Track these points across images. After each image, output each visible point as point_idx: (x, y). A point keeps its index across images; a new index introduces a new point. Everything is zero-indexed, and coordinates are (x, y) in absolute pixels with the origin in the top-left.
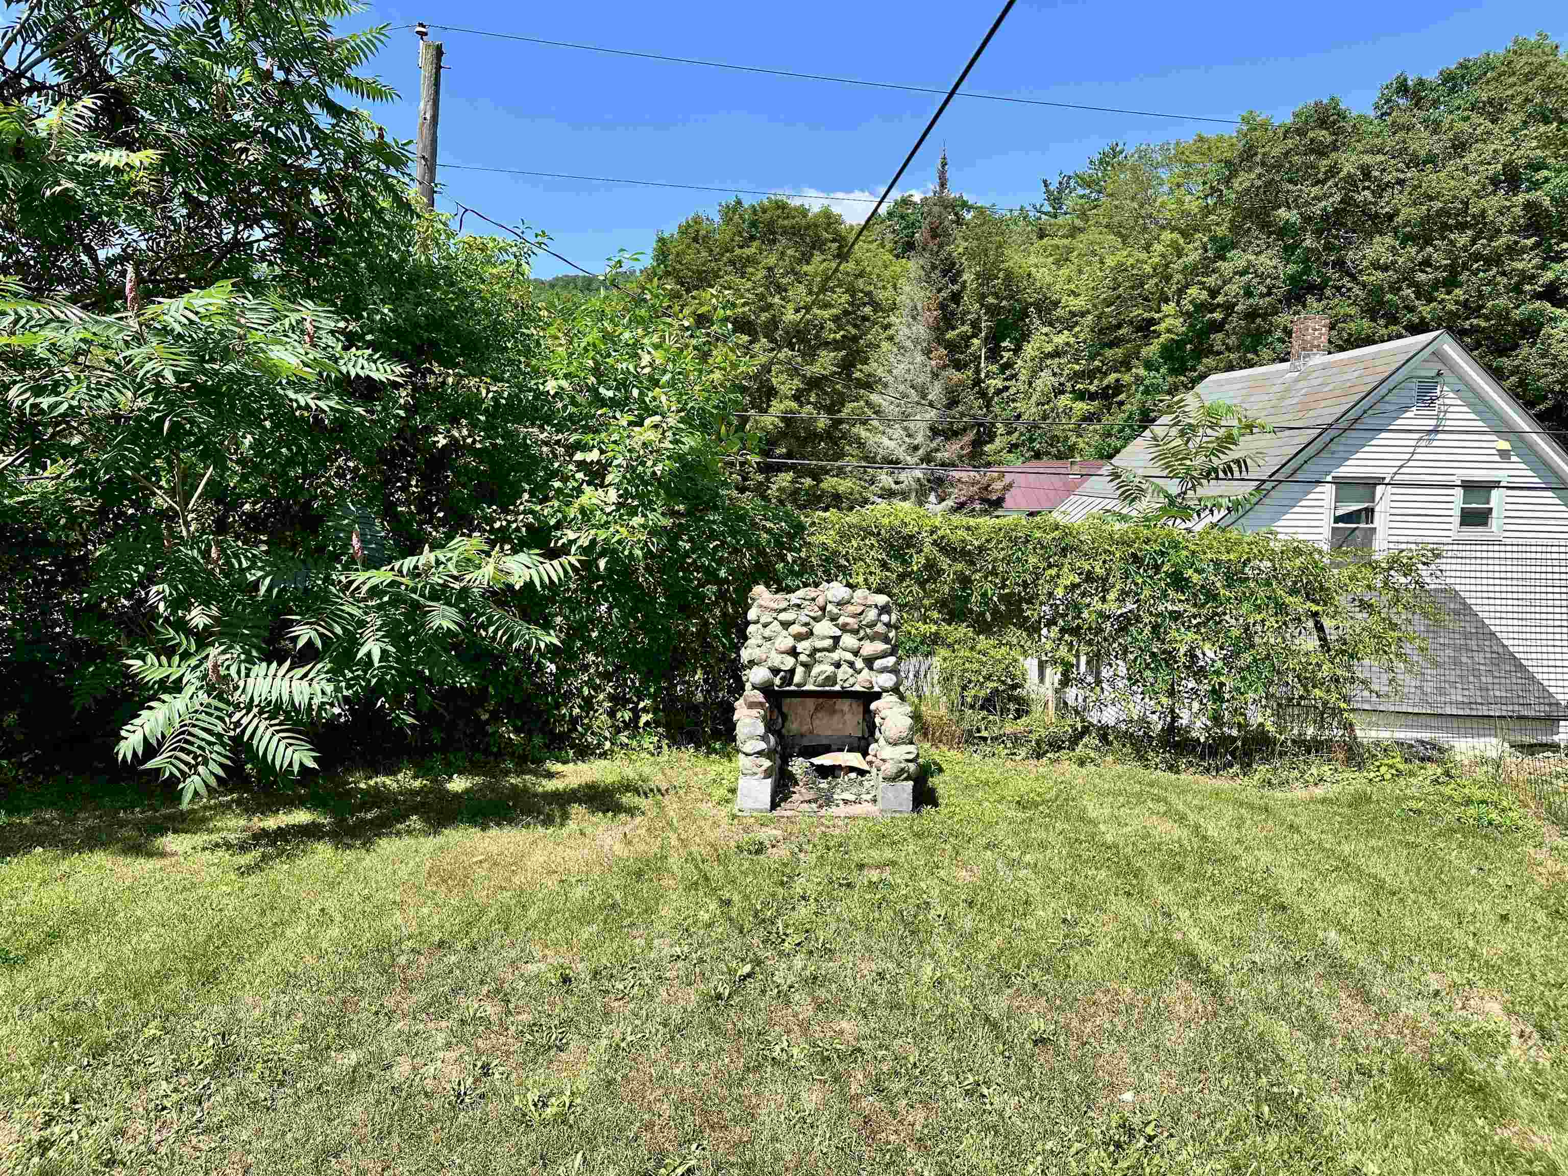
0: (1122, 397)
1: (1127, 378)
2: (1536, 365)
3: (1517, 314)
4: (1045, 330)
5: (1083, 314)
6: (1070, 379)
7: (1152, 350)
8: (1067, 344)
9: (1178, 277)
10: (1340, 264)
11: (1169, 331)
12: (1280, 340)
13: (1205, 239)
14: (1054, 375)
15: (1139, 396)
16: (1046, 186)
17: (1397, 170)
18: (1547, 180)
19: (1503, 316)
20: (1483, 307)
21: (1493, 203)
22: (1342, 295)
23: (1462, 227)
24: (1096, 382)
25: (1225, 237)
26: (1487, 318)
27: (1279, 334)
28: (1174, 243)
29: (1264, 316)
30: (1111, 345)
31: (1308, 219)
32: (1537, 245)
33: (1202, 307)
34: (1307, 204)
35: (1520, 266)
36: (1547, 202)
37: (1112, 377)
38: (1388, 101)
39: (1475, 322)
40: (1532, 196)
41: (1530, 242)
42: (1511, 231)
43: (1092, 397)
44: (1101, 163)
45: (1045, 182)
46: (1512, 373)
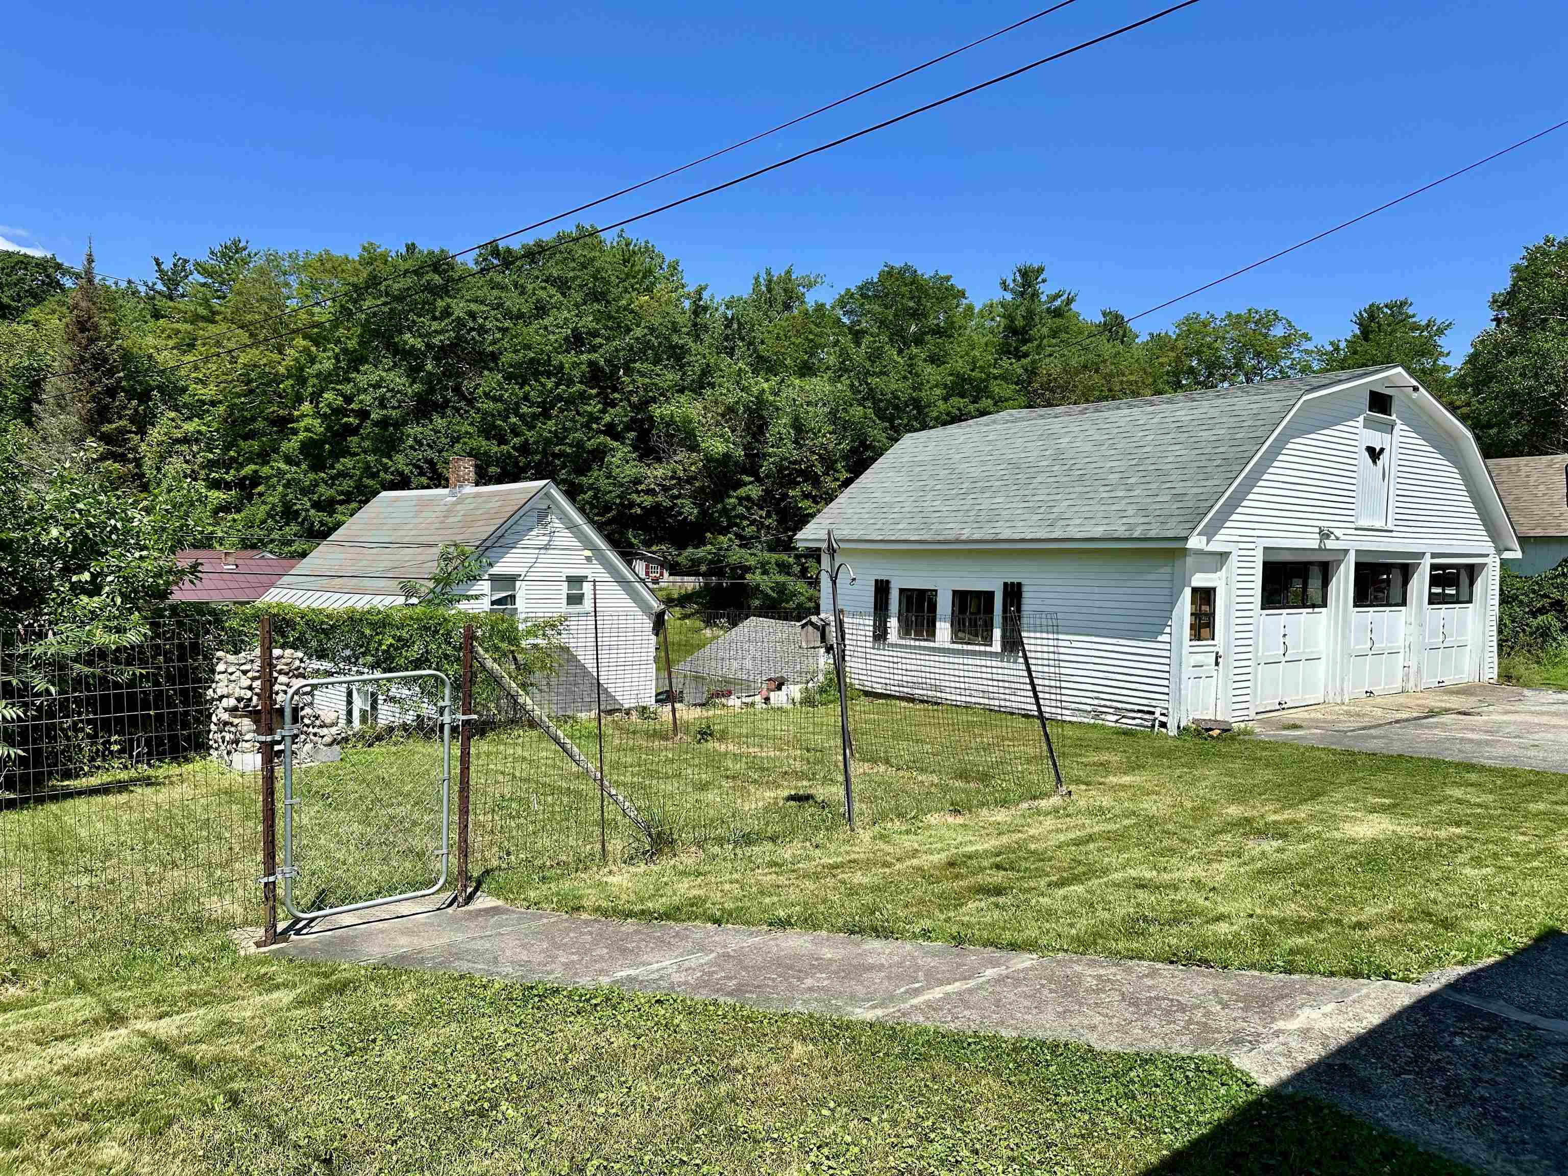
0: (261, 488)
1: (265, 471)
2: (603, 483)
3: (590, 444)
4: (172, 414)
5: (213, 403)
6: (204, 468)
7: (291, 445)
8: (199, 432)
9: (313, 381)
10: (457, 389)
11: (307, 430)
12: (411, 447)
13: (337, 350)
14: (187, 462)
15: (280, 489)
16: (158, 264)
17: (497, 320)
18: (601, 345)
19: (580, 445)
20: (566, 437)
21: (568, 359)
22: (461, 416)
23: (549, 375)
24: (232, 471)
25: (355, 351)
26: (570, 445)
27: (410, 442)
28: (306, 350)
29: (396, 425)
30: (246, 437)
31: (429, 346)
32: (598, 395)
33: (338, 412)
34: (429, 335)
35: (589, 409)
36: (602, 363)
37: (249, 469)
38: (485, 260)
39: (563, 447)
40: (593, 356)
41: (594, 392)
42: (581, 382)
43: (228, 486)
44: (224, 255)
45: (157, 260)
46: (589, 489)
